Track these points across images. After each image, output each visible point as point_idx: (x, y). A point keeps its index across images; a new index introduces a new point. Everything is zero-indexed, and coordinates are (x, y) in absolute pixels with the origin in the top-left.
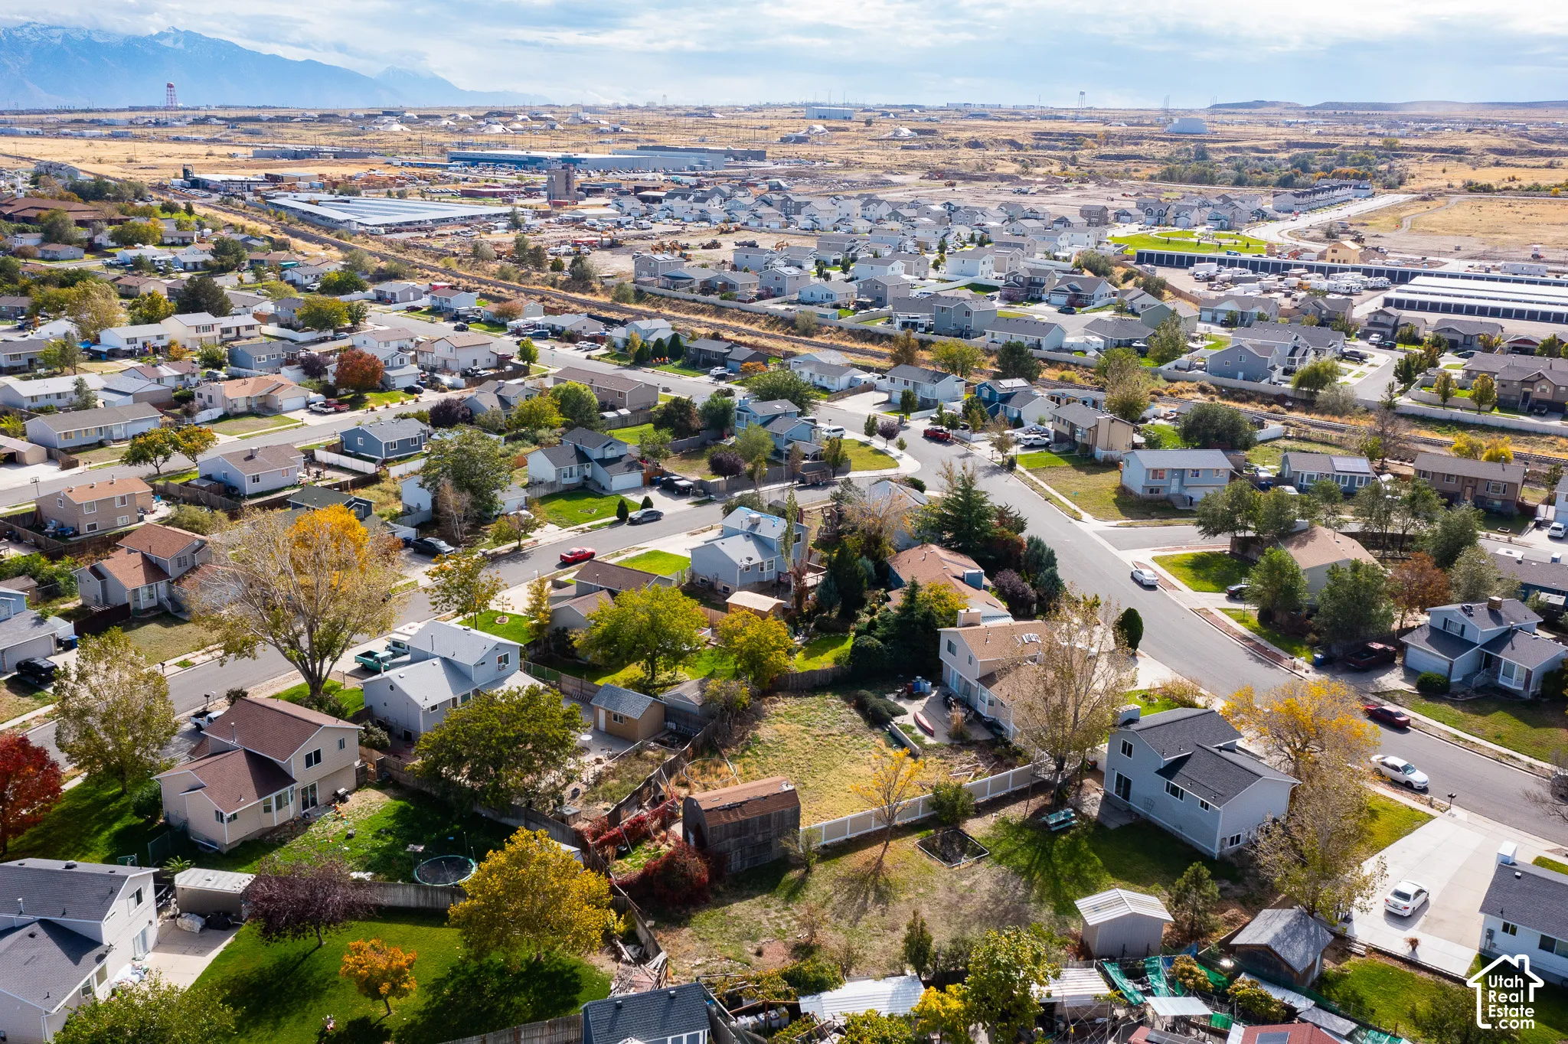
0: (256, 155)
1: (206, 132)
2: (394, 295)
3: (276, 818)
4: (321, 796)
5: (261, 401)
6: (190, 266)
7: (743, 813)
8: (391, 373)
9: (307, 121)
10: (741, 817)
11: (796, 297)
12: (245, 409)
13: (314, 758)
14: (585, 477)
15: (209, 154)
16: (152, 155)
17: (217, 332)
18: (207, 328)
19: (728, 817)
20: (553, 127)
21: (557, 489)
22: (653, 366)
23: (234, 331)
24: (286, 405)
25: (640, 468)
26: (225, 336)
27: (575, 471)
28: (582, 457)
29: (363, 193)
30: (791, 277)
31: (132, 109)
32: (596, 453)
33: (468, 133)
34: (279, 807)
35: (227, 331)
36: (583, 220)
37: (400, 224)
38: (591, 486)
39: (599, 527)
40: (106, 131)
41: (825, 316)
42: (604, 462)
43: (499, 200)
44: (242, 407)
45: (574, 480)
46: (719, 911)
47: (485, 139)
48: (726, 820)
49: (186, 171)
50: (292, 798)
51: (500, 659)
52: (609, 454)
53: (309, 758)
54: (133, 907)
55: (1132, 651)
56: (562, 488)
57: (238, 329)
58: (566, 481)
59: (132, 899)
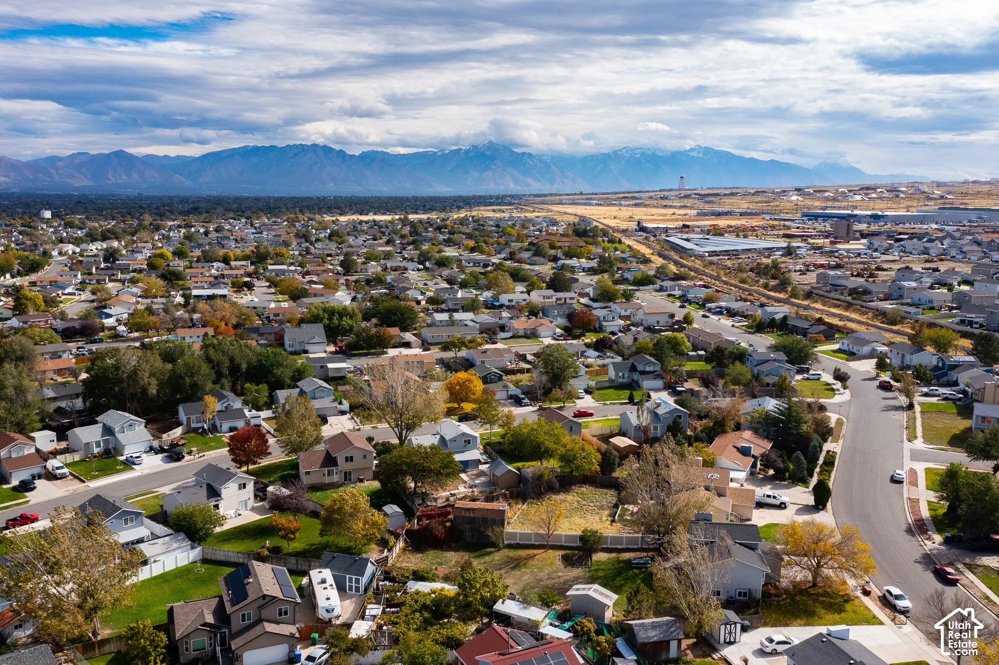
0: (698, 214)
1: (687, 202)
2: (667, 287)
3: (327, 480)
4: (353, 477)
5: (533, 331)
6: (586, 269)
7: (474, 514)
8: (604, 324)
9: (745, 195)
10: (472, 515)
11: (909, 301)
12: (523, 334)
13: (349, 459)
14: (633, 380)
15: (674, 214)
16: (646, 215)
17: (554, 299)
18: (548, 298)
19: (465, 513)
20: (897, 196)
21: (614, 384)
22: (764, 333)
23: (563, 300)
24: (542, 334)
25: (662, 378)
26: (558, 302)
27: (626, 375)
28: (633, 368)
29: (726, 235)
30: (909, 289)
31: (661, 191)
32: (640, 368)
33: (838, 201)
34: (329, 475)
35: (560, 299)
36: (837, 251)
37: (720, 252)
38: (634, 385)
39: (614, 404)
40: (633, 202)
41: (910, 313)
42: (643, 373)
43: (800, 239)
44: (521, 333)
45: (625, 381)
46: (441, 552)
47: (846, 204)
48: (464, 514)
49: (639, 222)
50: (336, 473)
51: (465, 441)
52: (648, 369)
53: (347, 458)
54: (240, 489)
55: (821, 507)
56: (618, 384)
57: (565, 299)
58: (621, 380)
59: (240, 485)
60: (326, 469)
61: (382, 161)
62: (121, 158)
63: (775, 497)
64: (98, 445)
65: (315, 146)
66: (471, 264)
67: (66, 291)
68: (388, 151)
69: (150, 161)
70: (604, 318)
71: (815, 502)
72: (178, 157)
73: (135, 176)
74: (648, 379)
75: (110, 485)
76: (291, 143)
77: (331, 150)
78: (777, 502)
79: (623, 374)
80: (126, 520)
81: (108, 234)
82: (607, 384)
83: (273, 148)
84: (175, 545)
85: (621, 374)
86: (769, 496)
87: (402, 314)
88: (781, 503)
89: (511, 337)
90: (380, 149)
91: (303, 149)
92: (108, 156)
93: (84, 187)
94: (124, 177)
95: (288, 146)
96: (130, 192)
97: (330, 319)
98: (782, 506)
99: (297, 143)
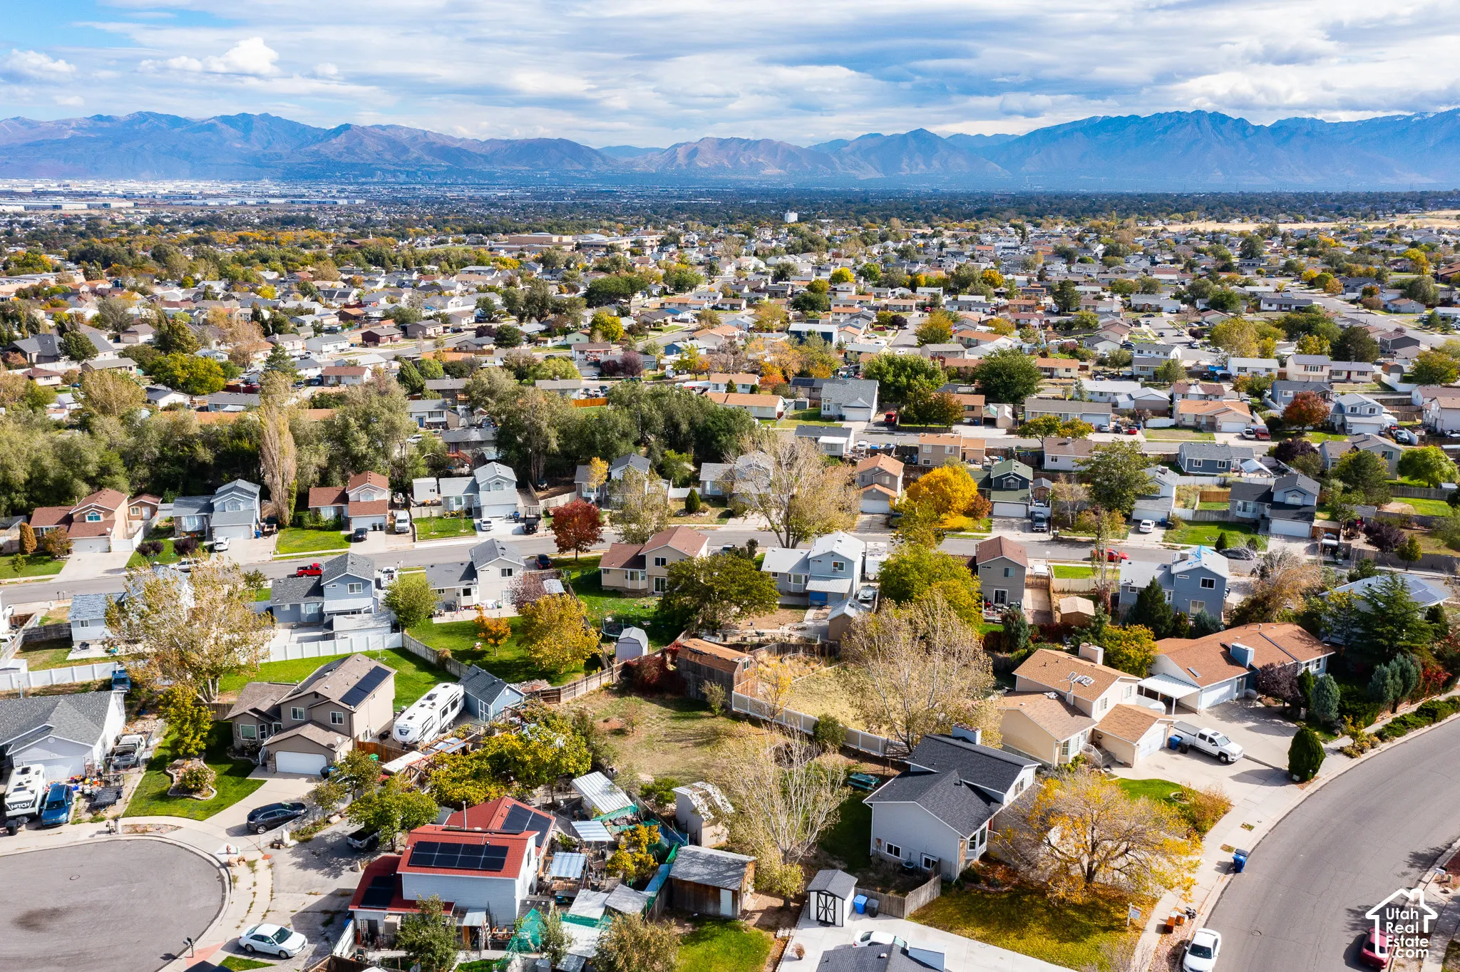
3: (630, 584)
5: (1211, 420)
7: (700, 659)
8: (1349, 419)
10: (697, 661)
13: (661, 562)
14: (1261, 515)
17: (1326, 372)
18: (1314, 368)
19: (691, 657)
21: (1229, 519)
23: (1345, 374)
24: (1225, 426)
25: (1312, 519)
26: (1334, 377)
27: (1250, 506)
28: (1267, 497)
32: (1276, 496)
35: (1338, 373)
38: (1261, 526)
42: (1278, 506)
44: (1190, 421)
45: (1248, 516)
48: (688, 658)
50: (643, 578)
51: (835, 565)
52: (1291, 500)
53: (657, 560)
54: (503, 574)
55: (1296, 778)
56: (1235, 519)
57: (1349, 373)
58: (1239, 514)
59: (503, 571)
60: (629, 570)
61: (1308, 134)
62: (921, 140)
63: (1211, 740)
64: (459, 501)
65: (1199, 113)
66: (1274, 307)
67: (679, 317)
68: (1319, 117)
69: (959, 143)
70: (1353, 409)
71: (1290, 766)
72: (997, 137)
73: (936, 164)
74: (1285, 517)
75: (428, 549)
76: (1162, 110)
77: (1224, 119)
78: (1215, 751)
79: (1245, 504)
80: (352, 587)
81: (810, 245)
82: (1214, 518)
83: (1134, 119)
84: (372, 624)
85: (1240, 503)
86: (1203, 737)
87: (1011, 376)
88: (1221, 754)
89: (1172, 427)
90: (1308, 116)
91: (1178, 119)
92: (904, 138)
93: (870, 180)
94: (922, 166)
95: (1159, 116)
96: (925, 187)
97: (896, 375)
98: (1221, 759)
99: (1172, 110)
